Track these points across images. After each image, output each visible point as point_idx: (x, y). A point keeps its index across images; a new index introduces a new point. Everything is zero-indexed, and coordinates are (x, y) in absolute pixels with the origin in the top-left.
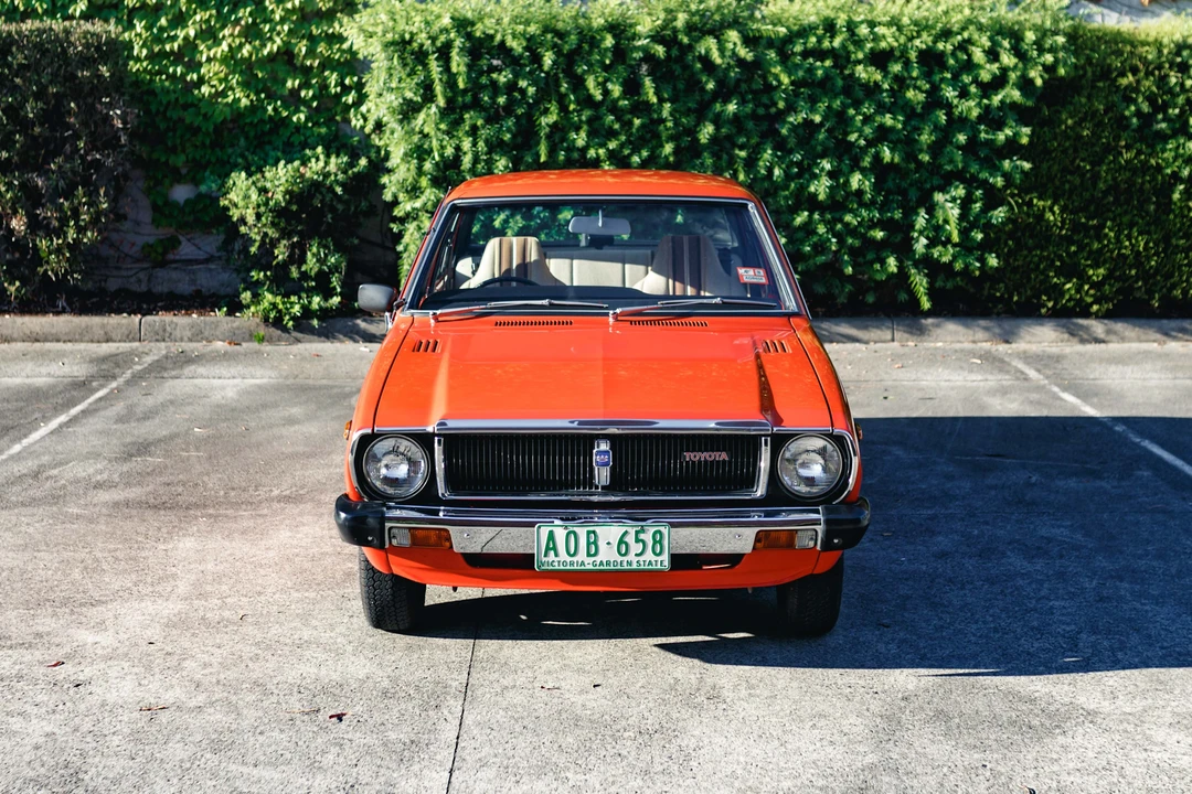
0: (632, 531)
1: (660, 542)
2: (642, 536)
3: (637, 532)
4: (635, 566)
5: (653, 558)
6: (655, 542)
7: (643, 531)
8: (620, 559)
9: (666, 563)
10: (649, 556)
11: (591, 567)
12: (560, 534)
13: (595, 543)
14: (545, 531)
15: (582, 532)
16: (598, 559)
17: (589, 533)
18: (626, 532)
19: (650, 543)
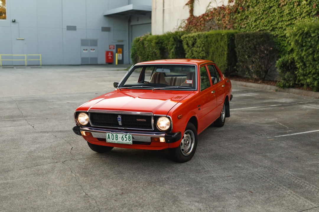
0: (124, 135)
1: (130, 138)
2: (126, 137)
3: (125, 136)
4: (125, 143)
5: (129, 141)
6: (129, 138)
7: (126, 135)
8: (122, 141)
9: (131, 143)
10: (128, 141)
11: (117, 142)
12: (110, 135)
13: (117, 137)
14: (107, 134)
15: (115, 135)
16: (118, 141)
17: (116, 135)
18: (123, 136)
19: (128, 138)
